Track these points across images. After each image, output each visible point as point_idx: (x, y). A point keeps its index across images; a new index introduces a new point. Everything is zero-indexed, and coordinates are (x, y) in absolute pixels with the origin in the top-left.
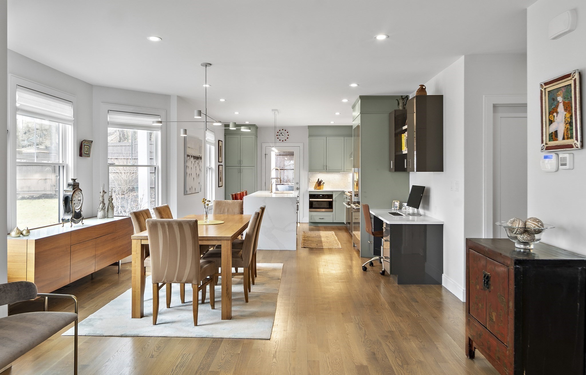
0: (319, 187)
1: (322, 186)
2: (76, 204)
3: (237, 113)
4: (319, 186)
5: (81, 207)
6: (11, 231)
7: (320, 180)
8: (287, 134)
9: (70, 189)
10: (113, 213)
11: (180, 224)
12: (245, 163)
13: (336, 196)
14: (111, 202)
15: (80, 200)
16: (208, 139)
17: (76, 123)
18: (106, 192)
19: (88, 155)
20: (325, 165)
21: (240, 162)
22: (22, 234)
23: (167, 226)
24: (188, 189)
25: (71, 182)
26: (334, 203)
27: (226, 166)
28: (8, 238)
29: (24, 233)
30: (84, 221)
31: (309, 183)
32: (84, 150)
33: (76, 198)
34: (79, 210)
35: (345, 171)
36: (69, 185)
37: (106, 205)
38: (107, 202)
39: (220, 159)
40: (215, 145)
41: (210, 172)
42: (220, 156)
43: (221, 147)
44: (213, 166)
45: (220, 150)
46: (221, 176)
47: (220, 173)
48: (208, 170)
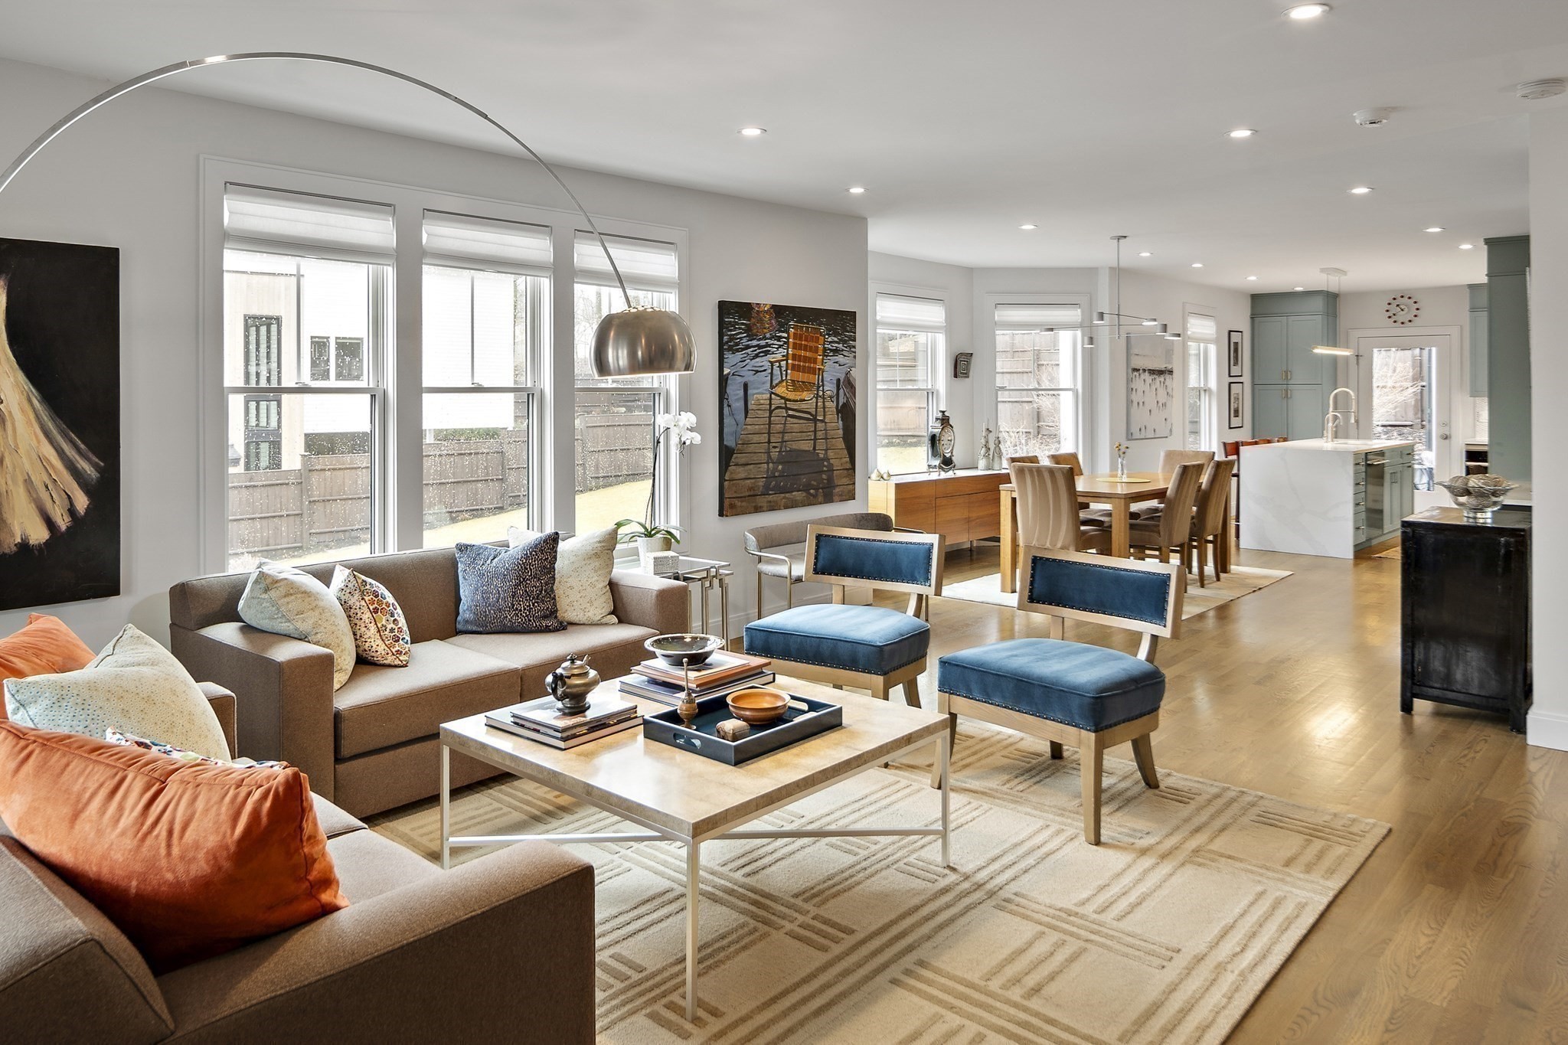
2: (945, 446)
3: (1252, 278)
5: (952, 449)
6: (872, 473)
8: (1416, 306)
9: (938, 424)
10: (1001, 464)
11: (1051, 471)
12: (1298, 377)
14: (998, 446)
15: (951, 441)
16: (1194, 333)
17: (949, 329)
18: (991, 431)
19: (966, 375)
21: (1287, 375)
22: (882, 477)
23: (1035, 473)
24: (1135, 429)
25: (940, 415)
27: (1254, 385)
28: (869, 481)
29: (885, 476)
30: (955, 471)
32: (961, 366)
33: (946, 437)
34: (950, 454)
36: (937, 419)
37: (991, 453)
38: (992, 446)
39: (1235, 370)
40: (1217, 341)
41: (1205, 399)
42: (1236, 364)
43: (1236, 344)
44: (1213, 384)
45: (1236, 350)
46: (1238, 404)
47: (1235, 398)
48: (1202, 393)
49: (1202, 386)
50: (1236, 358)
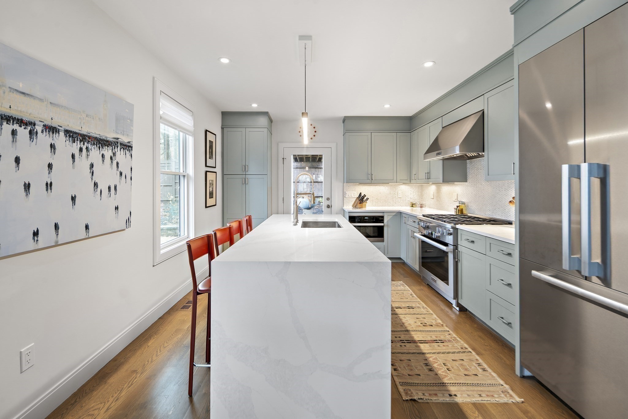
0: (360, 205)
1: (364, 203)
4: (360, 203)
7: (362, 195)
8: (315, 130)
12: (252, 169)
13: (389, 219)
20: (370, 173)
21: (245, 168)
26: (385, 229)
27: (223, 175)
31: (345, 198)
35: (398, 180)
39: (210, 162)
40: (194, 134)
41: (184, 183)
42: (211, 157)
43: (211, 142)
44: (191, 171)
45: (211, 147)
46: (213, 188)
47: (210, 184)
48: (182, 178)
49: (181, 171)
50: (211, 153)
